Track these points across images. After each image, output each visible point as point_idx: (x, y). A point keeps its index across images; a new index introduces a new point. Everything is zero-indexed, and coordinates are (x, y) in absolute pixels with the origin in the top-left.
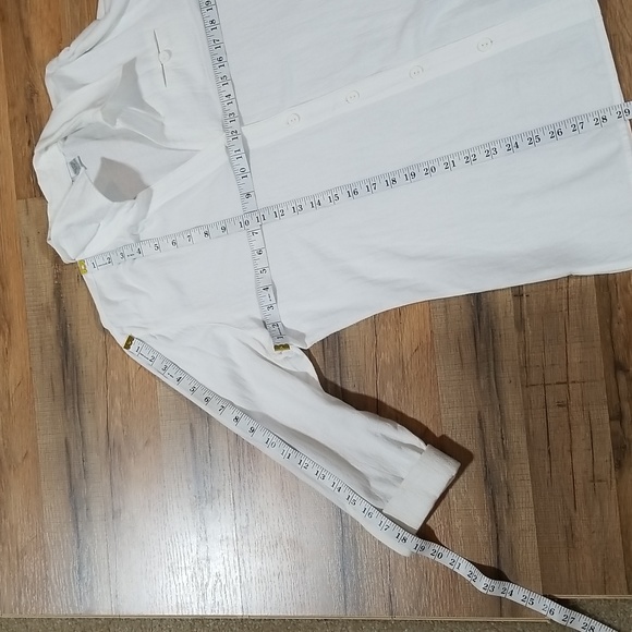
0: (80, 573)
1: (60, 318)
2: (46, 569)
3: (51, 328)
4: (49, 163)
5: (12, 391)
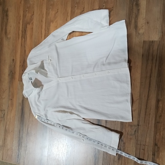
0: (18, 156)
1: (22, 106)
2: (12, 154)
3: (20, 108)
4: (25, 77)
5: (11, 118)
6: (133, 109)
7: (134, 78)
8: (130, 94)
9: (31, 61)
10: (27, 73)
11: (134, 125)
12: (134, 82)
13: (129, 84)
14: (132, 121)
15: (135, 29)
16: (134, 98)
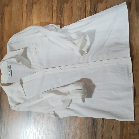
6: (136, 104)
7: (136, 68)
8: (132, 89)
9: (11, 47)
10: (6, 61)
11: (137, 123)
12: (136, 72)
13: (130, 77)
14: (134, 121)
15: (137, 11)
16: (136, 92)
